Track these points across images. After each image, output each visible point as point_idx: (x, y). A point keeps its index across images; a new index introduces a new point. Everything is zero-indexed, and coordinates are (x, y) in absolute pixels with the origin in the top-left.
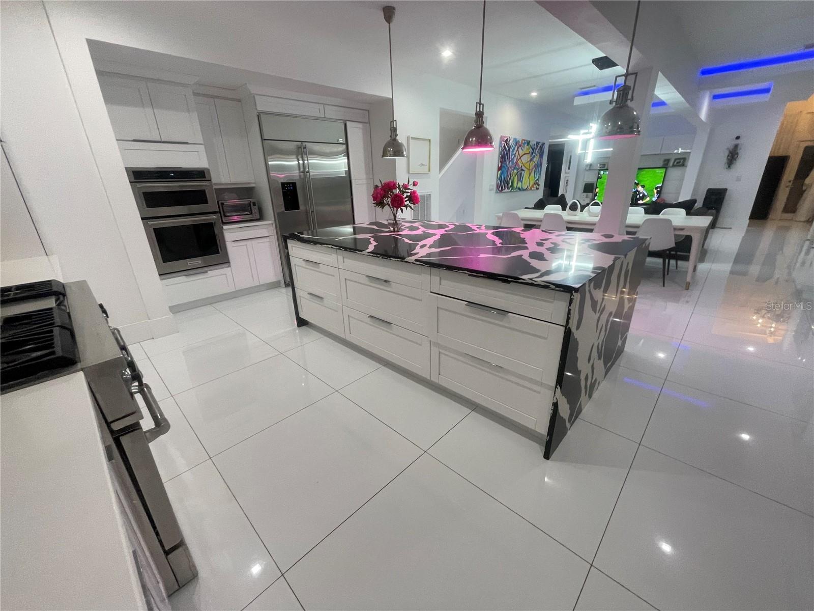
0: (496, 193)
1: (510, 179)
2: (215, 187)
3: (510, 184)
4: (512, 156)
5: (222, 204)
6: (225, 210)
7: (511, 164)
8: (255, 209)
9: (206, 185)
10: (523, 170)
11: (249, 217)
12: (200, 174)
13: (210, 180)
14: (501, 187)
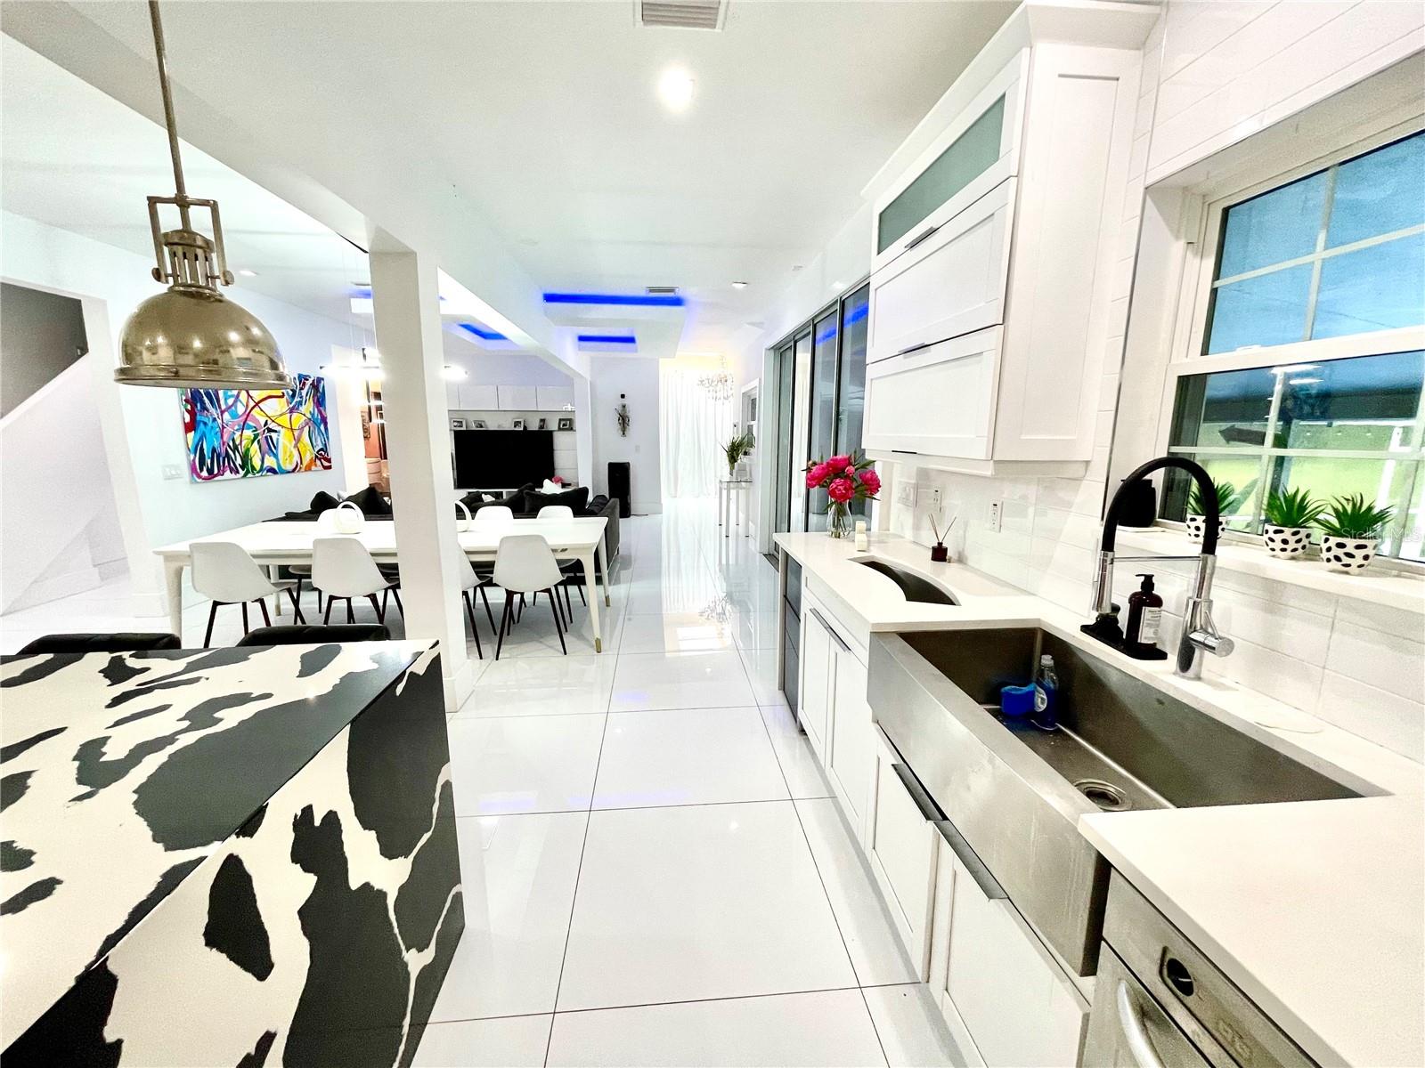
0: (192, 483)
1: (235, 448)
4: (226, 400)
10: (270, 430)
14: (205, 469)
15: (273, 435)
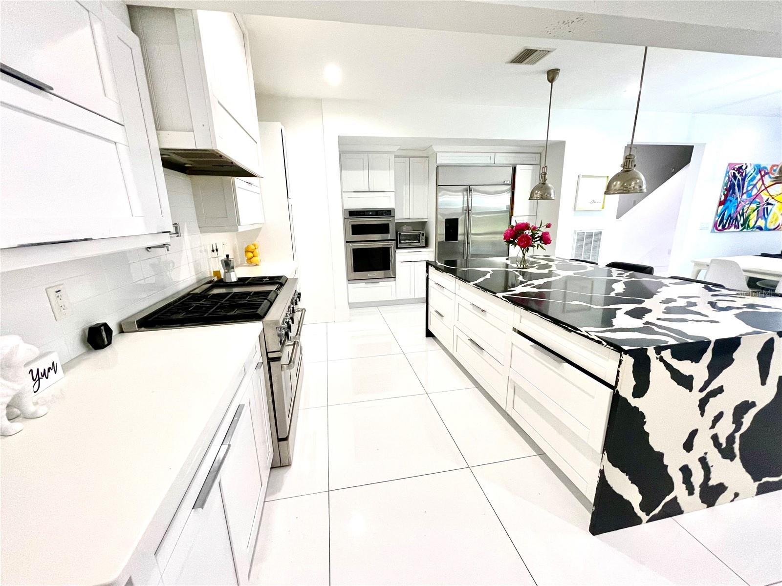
1: (742, 215)
2: (396, 221)
3: (741, 222)
4: (748, 187)
5: (400, 234)
6: (401, 238)
8: (423, 239)
9: (390, 220)
10: (768, 204)
11: (418, 244)
12: (388, 213)
13: (394, 217)
14: (721, 225)
15: (770, 207)
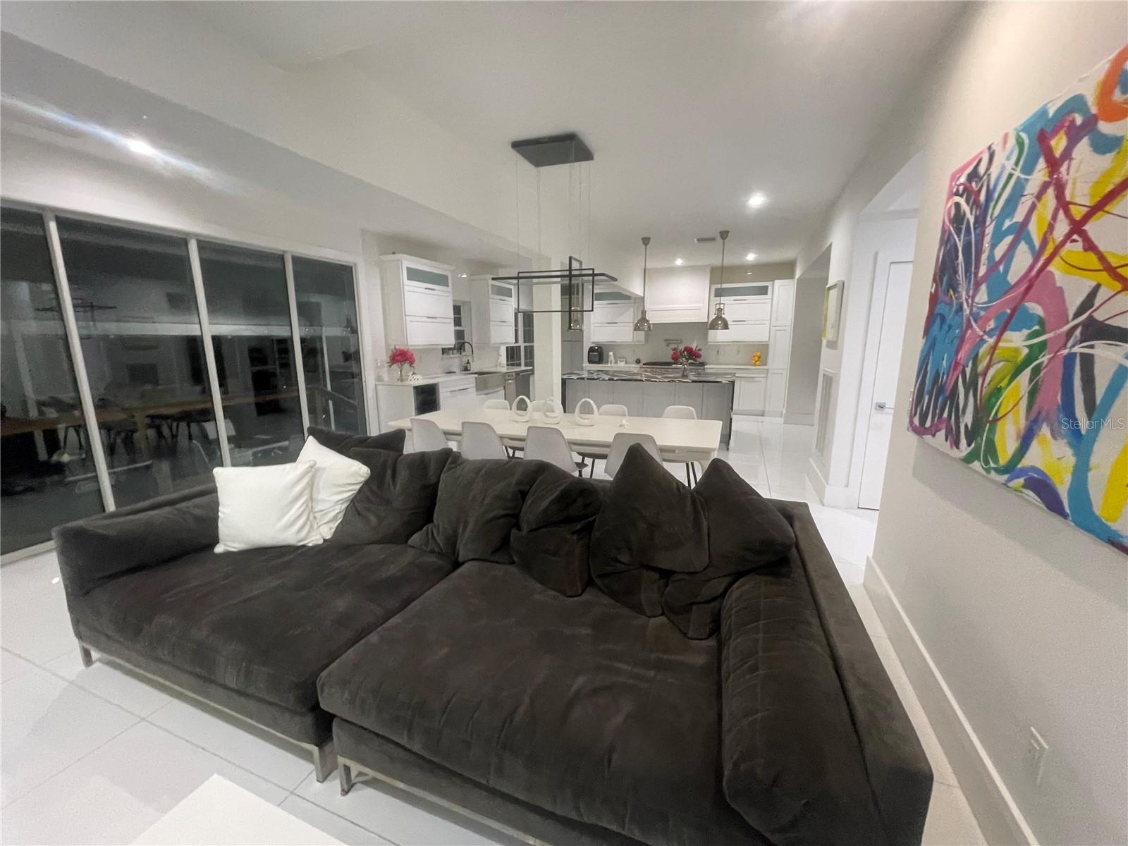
1: (972, 385)
3: (968, 419)
7: (982, 296)
